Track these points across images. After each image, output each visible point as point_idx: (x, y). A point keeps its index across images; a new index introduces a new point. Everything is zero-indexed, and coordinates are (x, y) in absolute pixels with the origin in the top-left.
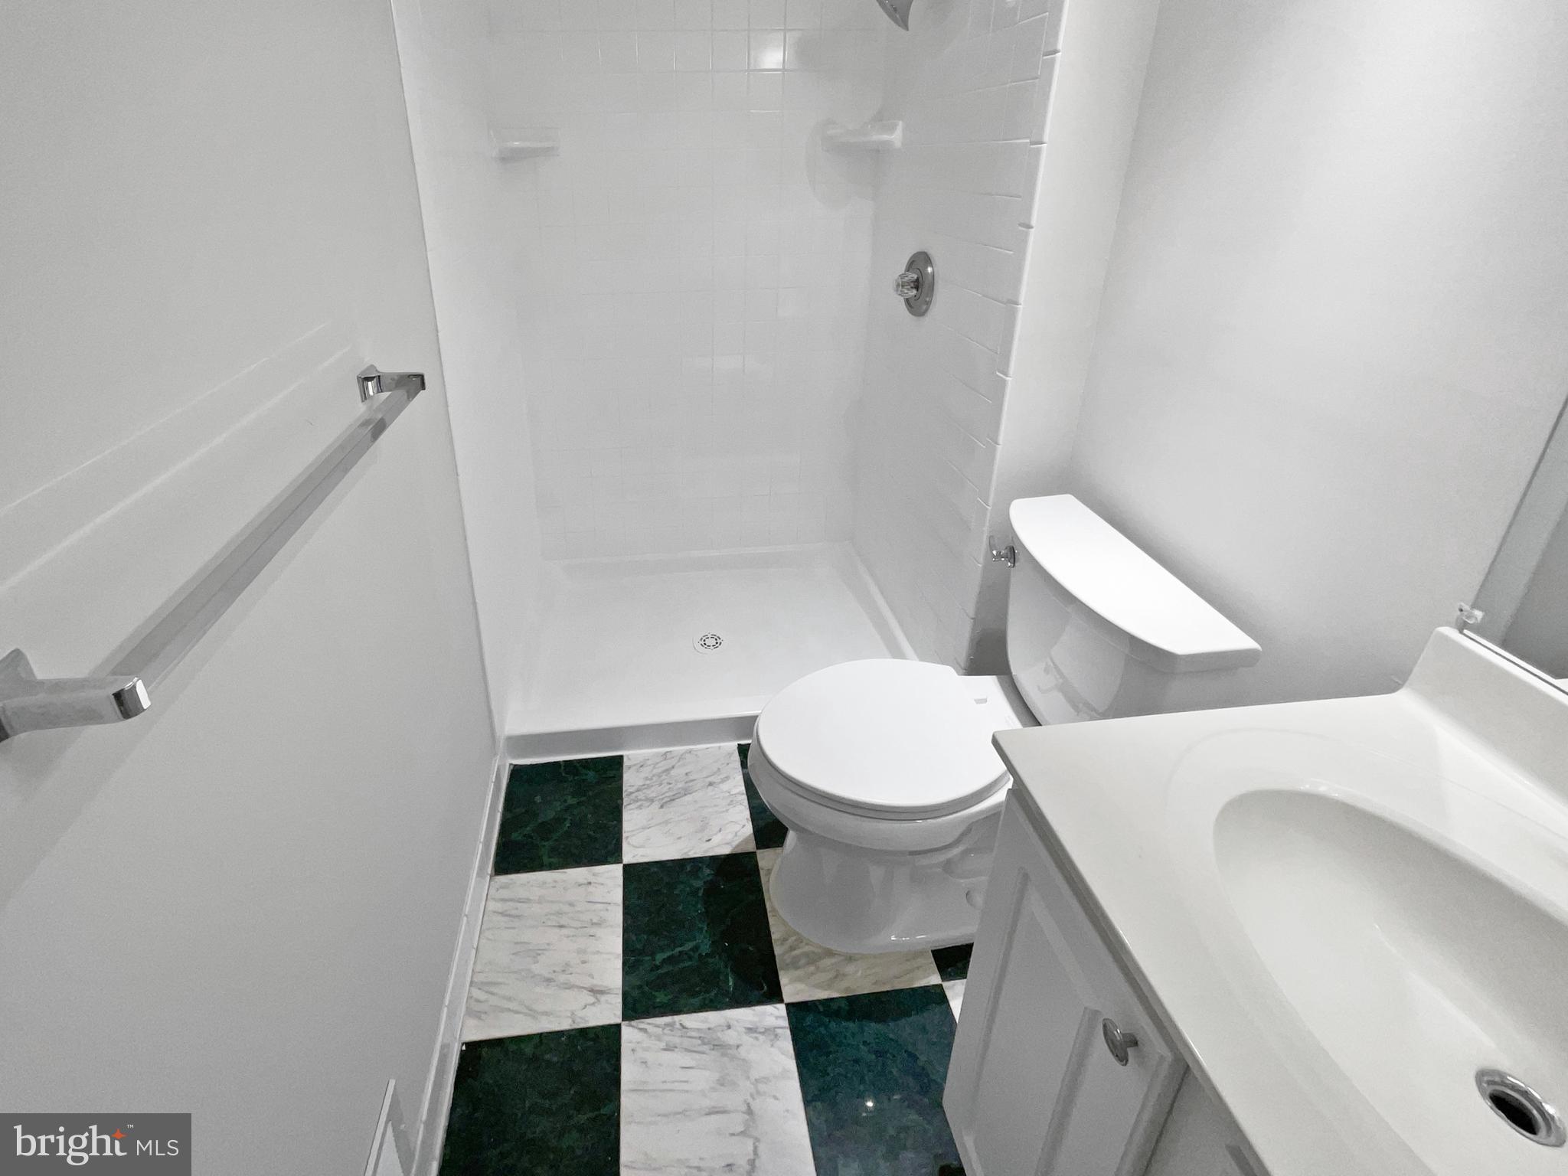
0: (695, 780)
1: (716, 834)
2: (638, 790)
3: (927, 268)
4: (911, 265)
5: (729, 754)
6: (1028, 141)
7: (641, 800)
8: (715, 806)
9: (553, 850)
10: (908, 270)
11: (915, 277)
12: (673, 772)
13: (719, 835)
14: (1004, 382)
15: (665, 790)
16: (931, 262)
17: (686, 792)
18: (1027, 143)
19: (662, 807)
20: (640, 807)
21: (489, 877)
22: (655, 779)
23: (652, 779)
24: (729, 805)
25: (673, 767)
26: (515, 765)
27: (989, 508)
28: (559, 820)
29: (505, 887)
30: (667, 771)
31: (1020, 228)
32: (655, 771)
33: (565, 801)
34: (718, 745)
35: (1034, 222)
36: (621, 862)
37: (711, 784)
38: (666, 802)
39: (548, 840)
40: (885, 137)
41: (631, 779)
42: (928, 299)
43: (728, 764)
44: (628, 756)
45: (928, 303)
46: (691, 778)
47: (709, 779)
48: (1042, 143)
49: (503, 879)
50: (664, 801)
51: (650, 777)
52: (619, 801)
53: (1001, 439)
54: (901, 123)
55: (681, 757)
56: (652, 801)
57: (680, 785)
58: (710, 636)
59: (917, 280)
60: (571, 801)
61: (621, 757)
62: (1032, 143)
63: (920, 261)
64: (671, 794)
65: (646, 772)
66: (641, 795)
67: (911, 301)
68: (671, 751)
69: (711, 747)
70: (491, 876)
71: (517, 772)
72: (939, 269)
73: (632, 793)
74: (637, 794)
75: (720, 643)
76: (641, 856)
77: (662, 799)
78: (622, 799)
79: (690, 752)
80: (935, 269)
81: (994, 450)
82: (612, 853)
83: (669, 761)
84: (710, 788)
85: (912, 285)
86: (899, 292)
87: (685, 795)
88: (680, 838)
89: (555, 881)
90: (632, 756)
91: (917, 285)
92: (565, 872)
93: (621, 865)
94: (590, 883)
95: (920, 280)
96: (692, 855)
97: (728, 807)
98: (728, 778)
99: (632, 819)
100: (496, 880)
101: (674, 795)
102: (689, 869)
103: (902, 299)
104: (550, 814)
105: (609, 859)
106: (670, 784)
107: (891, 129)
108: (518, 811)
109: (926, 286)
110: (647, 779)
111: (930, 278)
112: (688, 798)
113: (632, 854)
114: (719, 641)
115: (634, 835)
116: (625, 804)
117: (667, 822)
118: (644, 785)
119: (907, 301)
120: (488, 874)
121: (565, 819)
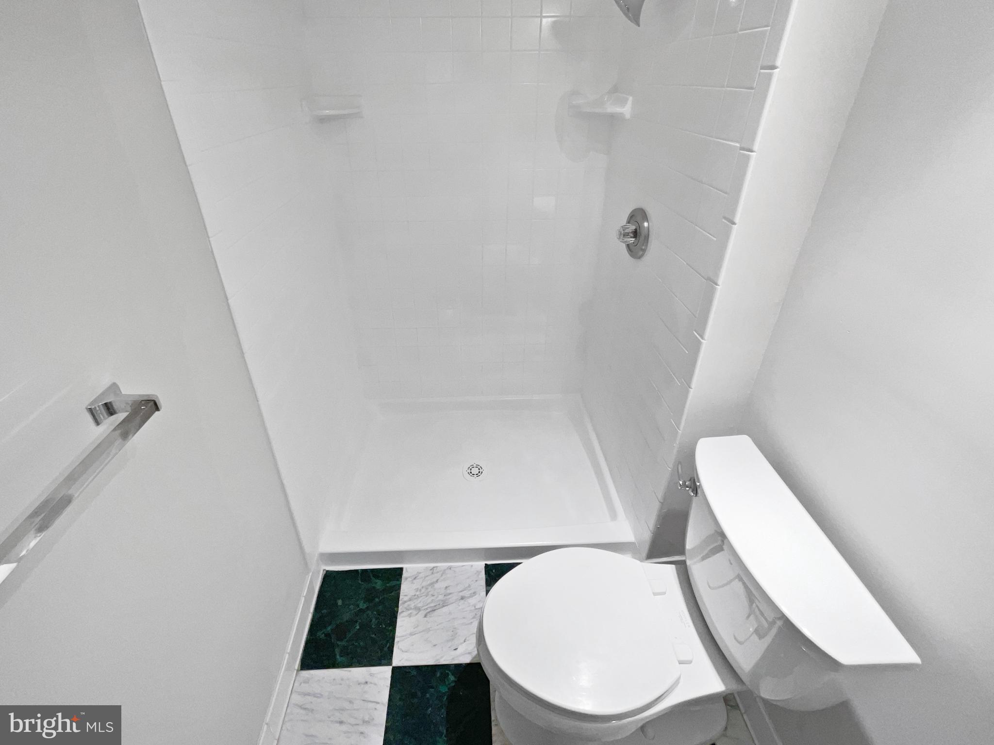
0: (450, 594)
1: (461, 643)
2: (410, 600)
3: (644, 223)
4: (632, 218)
5: (477, 571)
6: (738, 145)
7: (411, 609)
8: (464, 618)
9: (344, 652)
10: (629, 222)
11: (634, 227)
12: (437, 586)
13: (464, 644)
14: (700, 343)
15: (430, 600)
16: (647, 219)
17: (444, 604)
18: (738, 146)
19: (425, 616)
20: (410, 615)
21: (296, 671)
22: (423, 590)
23: (420, 590)
24: (473, 618)
25: (437, 581)
26: (327, 571)
27: (680, 432)
28: (352, 622)
29: (306, 681)
30: (432, 584)
31: (723, 220)
32: (424, 584)
33: (358, 606)
34: (471, 563)
35: (737, 219)
36: (391, 665)
37: (462, 598)
38: (429, 612)
39: (341, 640)
40: (618, 110)
41: (406, 589)
42: (643, 248)
43: (476, 581)
44: (406, 568)
45: (644, 251)
46: (448, 592)
47: (462, 594)
48: (752, 151)
49: (307, 674)
50: (428, 611)
51: (420, 587)
52: (396, 609)
53: (693, 385)
54: (631, 98)
55: (444, 572)
56: (418, 609)
57: (441, 597)
58: (475, 466)
59: (636, 230)
60: (363, 605)
61: (401, 569)
62: (742, 149)
63: (638, 216)
64: (432, 605)
65: (417, 584)
66: (412, 604)
67: (631, 247)
68: (437, 567)
69: (467, 565)
70: (298, 671)
71: (329, 577)
72: (652, 225)
73: (405, 602)
74: (408, 603)
75: (482, 472)
76: (406, 660)
77: (427, 609)
78: (398, 607)
79: (450, 569)
80: (650, 224)
81: (688, 392)
82: (383, 656)
83: (436, 575)
84: (462, 601)
85: (632, 235)
86: (621, 240)
87: (444, 606)
88: (435, 645)
89: (342, 680)
90: (409, 569)
91: (635, 234)
92: (350, 671)
93: (390, 668)
94: (367, 683)
95: (638, 231)
96: (443, 662)
97: (472, 621)
98: (475, 593)
99: (404, 625)
100: (301, 675)
101: (435, 606)
102: (438, 675)
103: (624, 246)
104: (346, 617)
105: (383, 662)
106: (433, 596)
107: (623, 102)
108: (324, 611)
109: (642, 238)
110: (417, 590)
111: (646, 230)
112: (445, 609)
113: (402, 657)
114: (481, 471)
115: (403, 640)
116: (400, 611)
117: (428, 630)
118: (415, 595)
119: (628, 246)
120: (295, 669)
121: (356, 622)
